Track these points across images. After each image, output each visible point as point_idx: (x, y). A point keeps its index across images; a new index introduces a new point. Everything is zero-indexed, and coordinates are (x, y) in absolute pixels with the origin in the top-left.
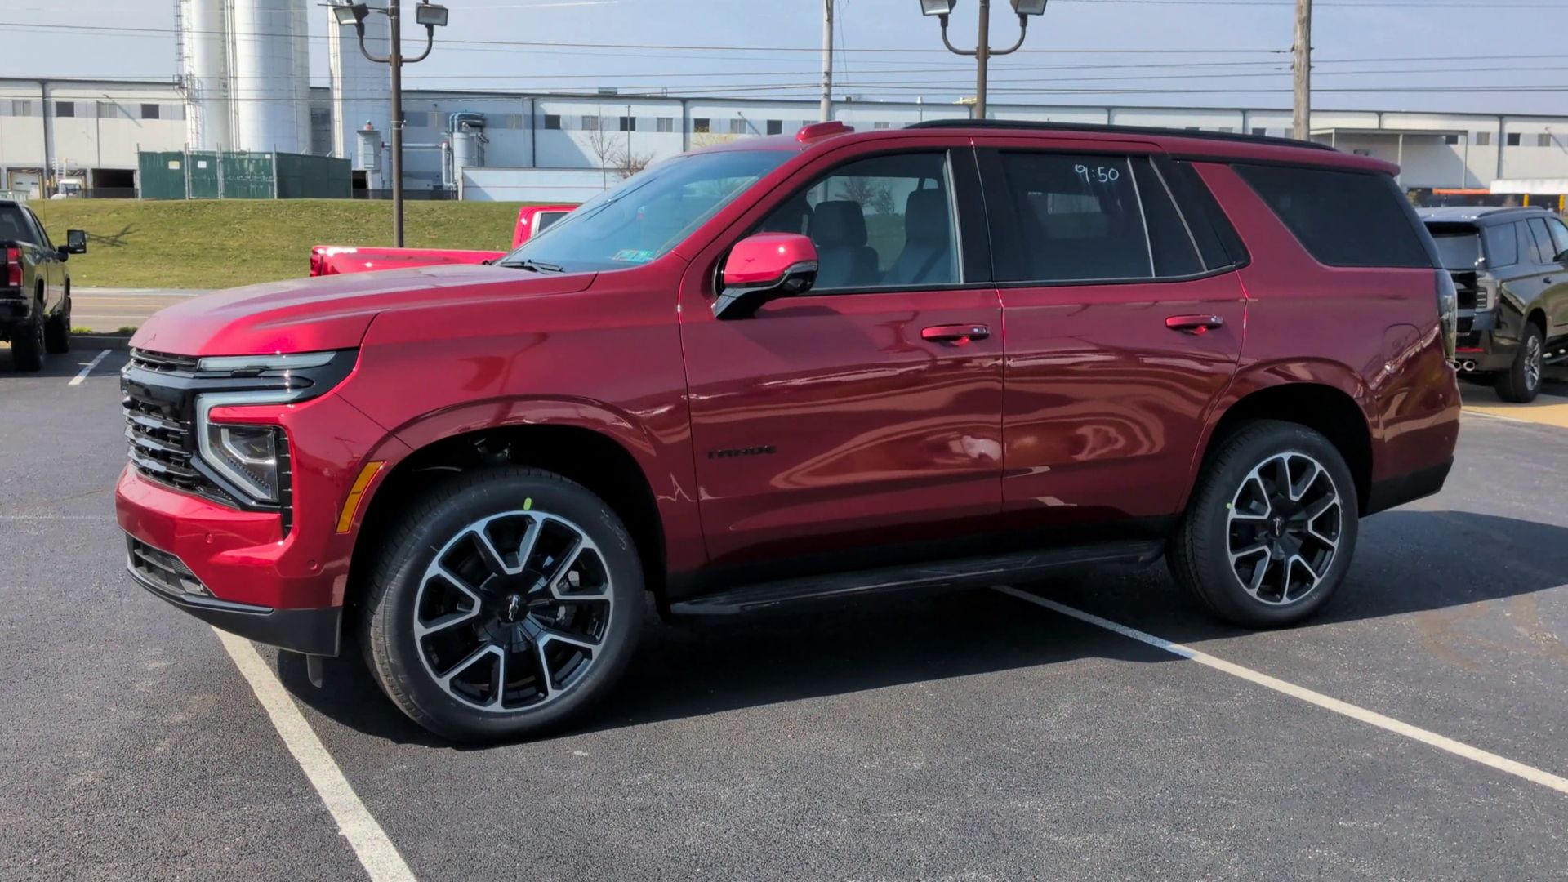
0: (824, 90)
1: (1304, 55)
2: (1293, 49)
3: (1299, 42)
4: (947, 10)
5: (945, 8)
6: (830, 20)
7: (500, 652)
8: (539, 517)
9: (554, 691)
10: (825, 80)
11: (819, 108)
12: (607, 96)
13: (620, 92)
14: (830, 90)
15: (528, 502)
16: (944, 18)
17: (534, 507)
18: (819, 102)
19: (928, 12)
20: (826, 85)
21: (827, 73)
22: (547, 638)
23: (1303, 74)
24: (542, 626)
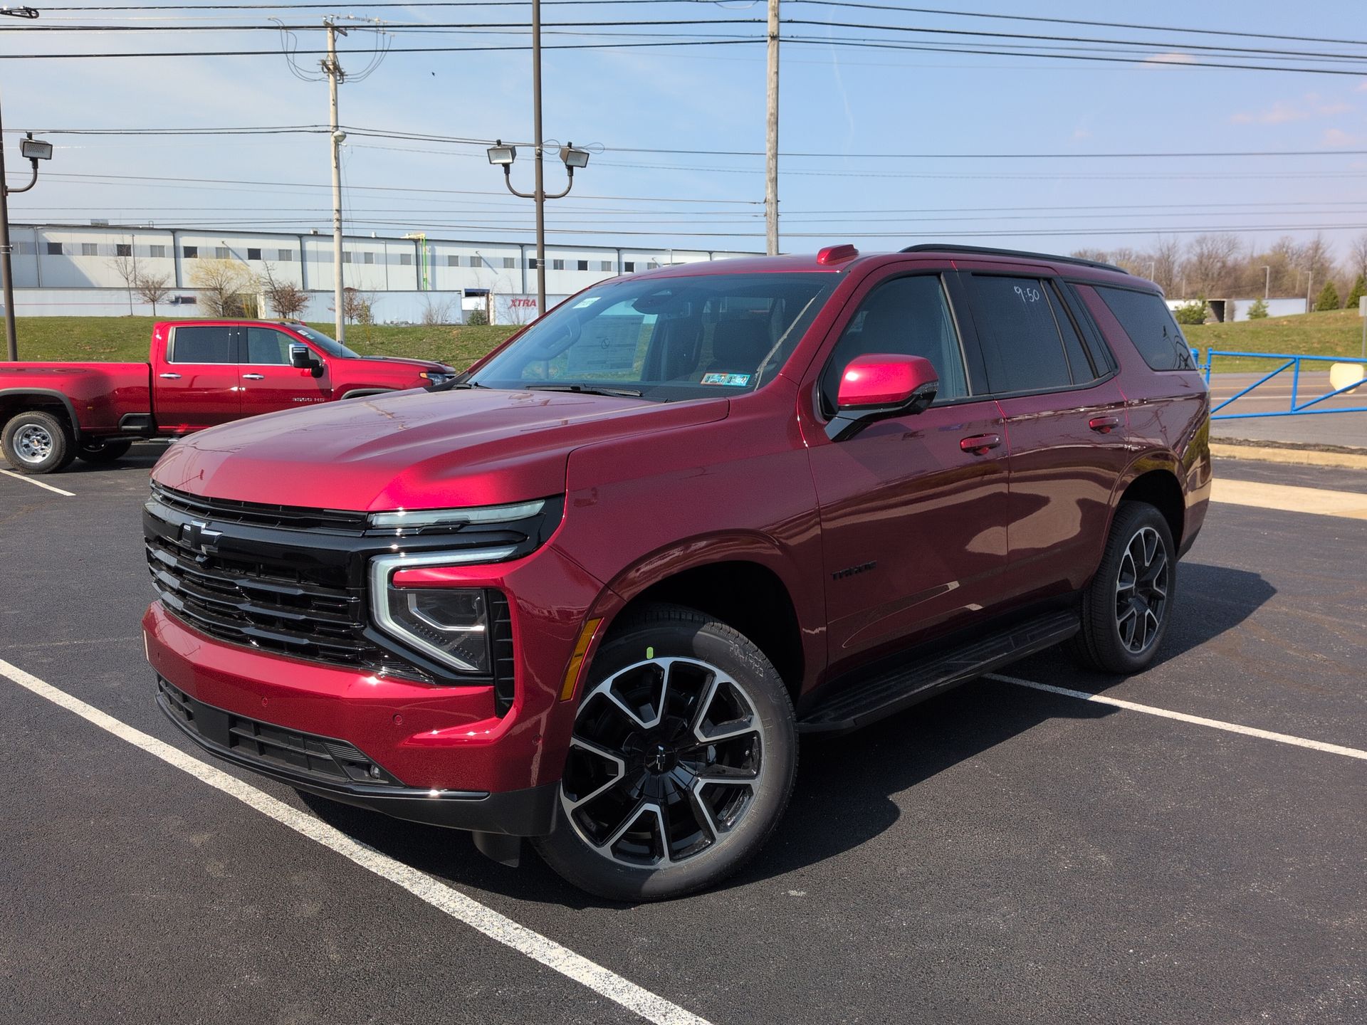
0: (336, 224)
1: (774, 205)
2: (765, 201)
3: (770, 196)
4: (511, 161)
5: (509, 158)
6: (338, 167)
7: (655, 808)
8: (665, 663)
9: (721, 834)
10: (336, 216)
11: (333, 241)
12: (98, 227)
13: (111, 223)
14: (341, 225)
15: (650, 651)
16: (506, 166)
17: (656, 655)
18: (333, 236)
19: (493, 162)
20: (338, 220)
21: (337, 210)
22: (702, 782)
23: (773, 221)
24: (694, 772)
